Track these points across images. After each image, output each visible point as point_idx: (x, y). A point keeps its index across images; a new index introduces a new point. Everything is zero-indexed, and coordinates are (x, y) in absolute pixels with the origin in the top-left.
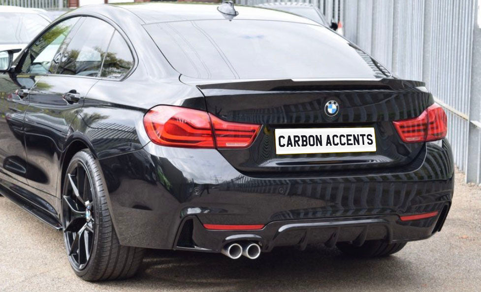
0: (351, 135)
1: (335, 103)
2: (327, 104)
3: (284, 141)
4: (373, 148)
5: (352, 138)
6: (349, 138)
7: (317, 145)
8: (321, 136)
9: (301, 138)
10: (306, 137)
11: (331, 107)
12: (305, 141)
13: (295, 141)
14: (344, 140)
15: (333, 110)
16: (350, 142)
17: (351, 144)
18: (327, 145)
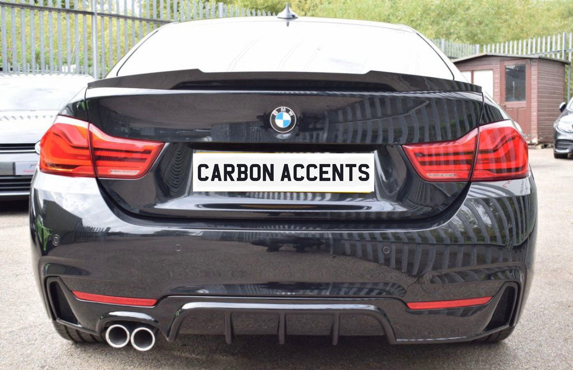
0: (328, 166)
1: (287, 111)
2: (275, 112)
3: (205, 173)
4: (369, 187)
5: (330, 170)
6: (324, 169)
7: (264, 179)
8: (272, 166)
9: (236, 169)
10: (245, 166)
11: (281, 117)
12: (244, 172)
13: (226, 172)
14: (315, 172)
15: (285, 122)
16: (324, 176)
17: (328, 179)
18: (282, 180)
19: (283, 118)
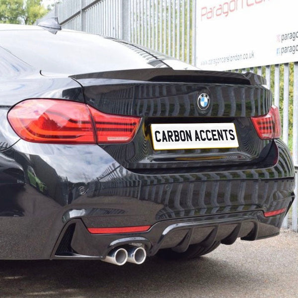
1: (206, 96)
2: (200, 97)
3: (160, 136)
6: (214, 133)
7: (188, 140)
8: (190, 131)
9: (173, 133)
10: (177, 131)
11: (203, 100)
12: (177, 136)
13: (169, 136)
14: (210, 135)
15: (205, 103)
16: (215, 137)
18: (196, 140)
19: (204, 101)
